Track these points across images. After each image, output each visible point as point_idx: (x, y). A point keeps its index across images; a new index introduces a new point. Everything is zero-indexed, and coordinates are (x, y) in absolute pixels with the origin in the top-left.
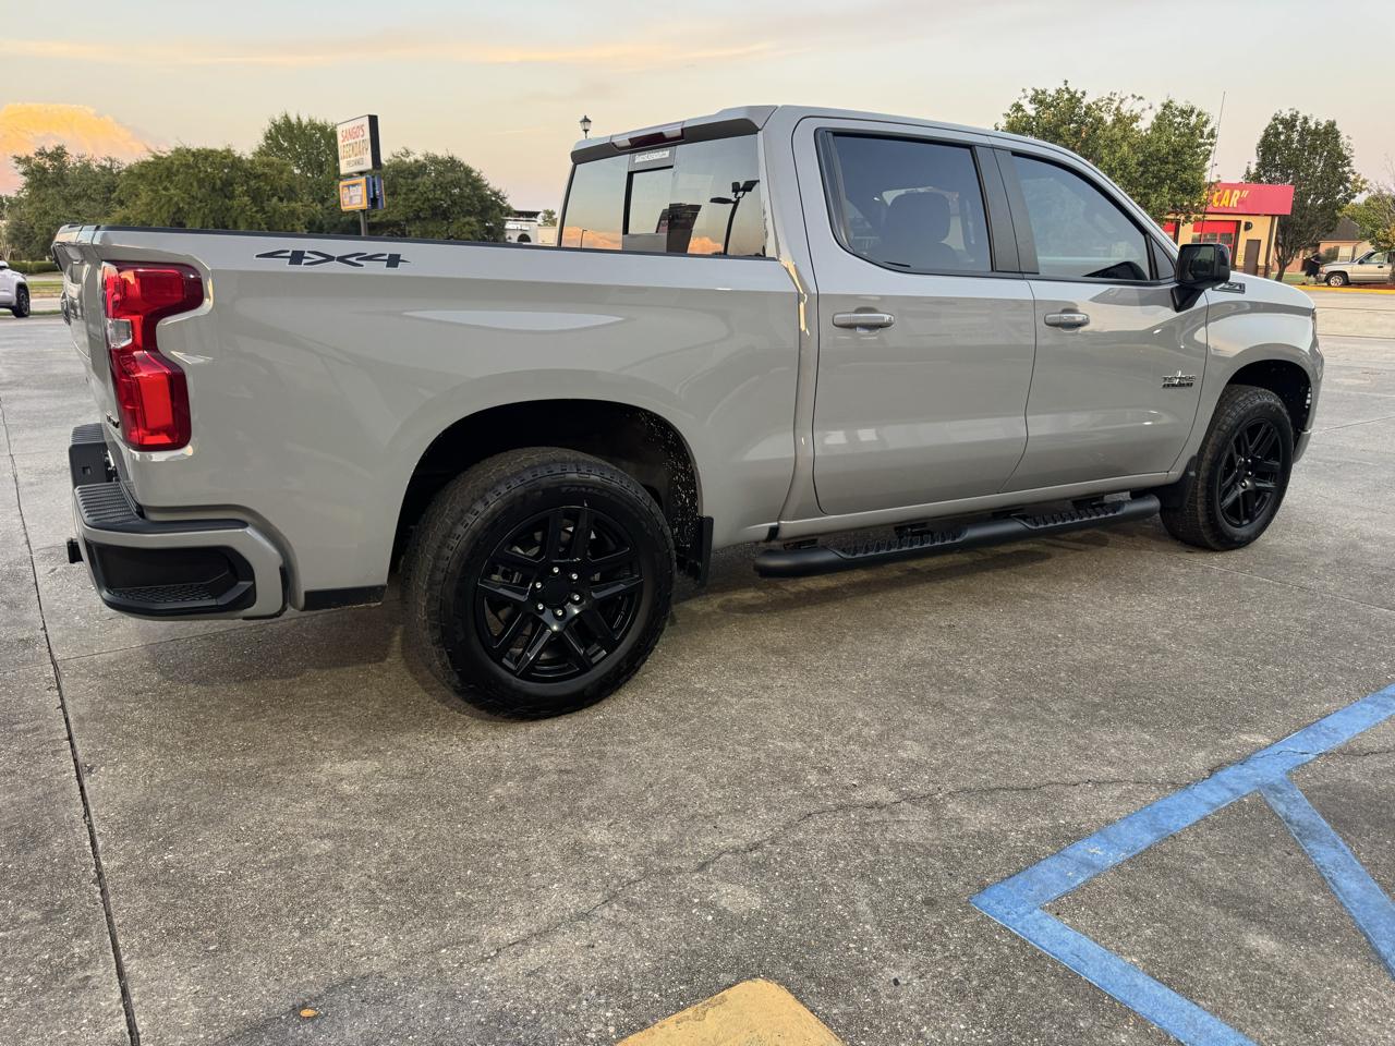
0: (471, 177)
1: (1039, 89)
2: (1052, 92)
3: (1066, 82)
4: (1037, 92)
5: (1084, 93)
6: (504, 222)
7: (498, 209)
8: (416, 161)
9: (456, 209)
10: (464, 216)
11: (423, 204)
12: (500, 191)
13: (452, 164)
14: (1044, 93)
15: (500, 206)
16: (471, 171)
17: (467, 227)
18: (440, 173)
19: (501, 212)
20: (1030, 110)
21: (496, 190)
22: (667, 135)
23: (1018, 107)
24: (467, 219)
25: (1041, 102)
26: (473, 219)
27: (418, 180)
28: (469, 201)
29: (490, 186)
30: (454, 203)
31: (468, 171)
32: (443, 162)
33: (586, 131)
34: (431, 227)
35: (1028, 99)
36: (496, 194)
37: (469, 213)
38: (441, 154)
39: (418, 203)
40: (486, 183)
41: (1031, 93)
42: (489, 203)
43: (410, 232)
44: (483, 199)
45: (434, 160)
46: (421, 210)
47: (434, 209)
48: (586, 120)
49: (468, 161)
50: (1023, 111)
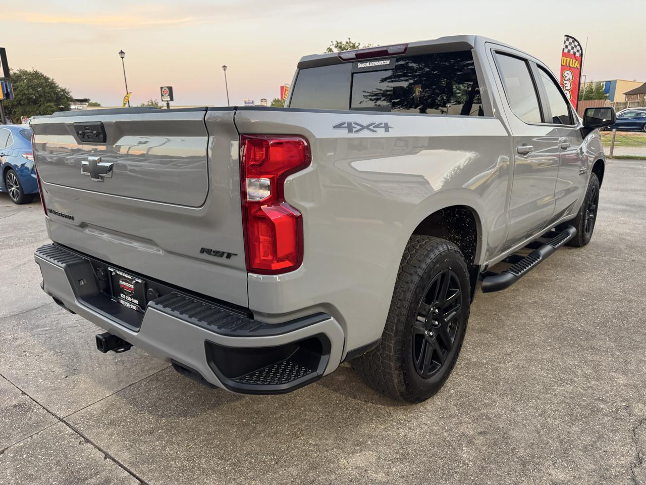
0: (49, 82)
1: (338, 41)
2: (344, 43)
3: (349, 39)
4: (338, 43)
5: (359, 44)
6: (69, 105)
7: (66, 99)
8: (15, 74)
9: (42, 99)
10: (47, 103)
11: (22, 97)
12: (66, 89)
13: (36, 75)
14: (341, 43)
15: (66, 97)
16: (48, 79)
17: (49, 108)
18: (30, 80)
19: (68, 100)
20: (336, 51)
21: (63, 88)
22: (390, 51)
23: (330, 50)
24: (49, 104)
25: (340, 47)
26: (52, 104)
27: (18, 84)
28: (49, 95)
29: (60, 86)
30: (41, 96)
31: (46, 79)
32: (30, 74)
33: (122, 58)
34: (28, 109)
35: (334, 46)
36: (64, 91)
37: (50, 101)
38: (29, 69)
39: (19, 96)
40: (57, 85)
41: (335, 43)
42: (60, 95)
43: (15, 112)
44: (56, 94)
45: (25, 73)
46: (21, 100)
47: (29, 99)
48: (122, 52)
49: (46, 74)
50: (332, 51)
